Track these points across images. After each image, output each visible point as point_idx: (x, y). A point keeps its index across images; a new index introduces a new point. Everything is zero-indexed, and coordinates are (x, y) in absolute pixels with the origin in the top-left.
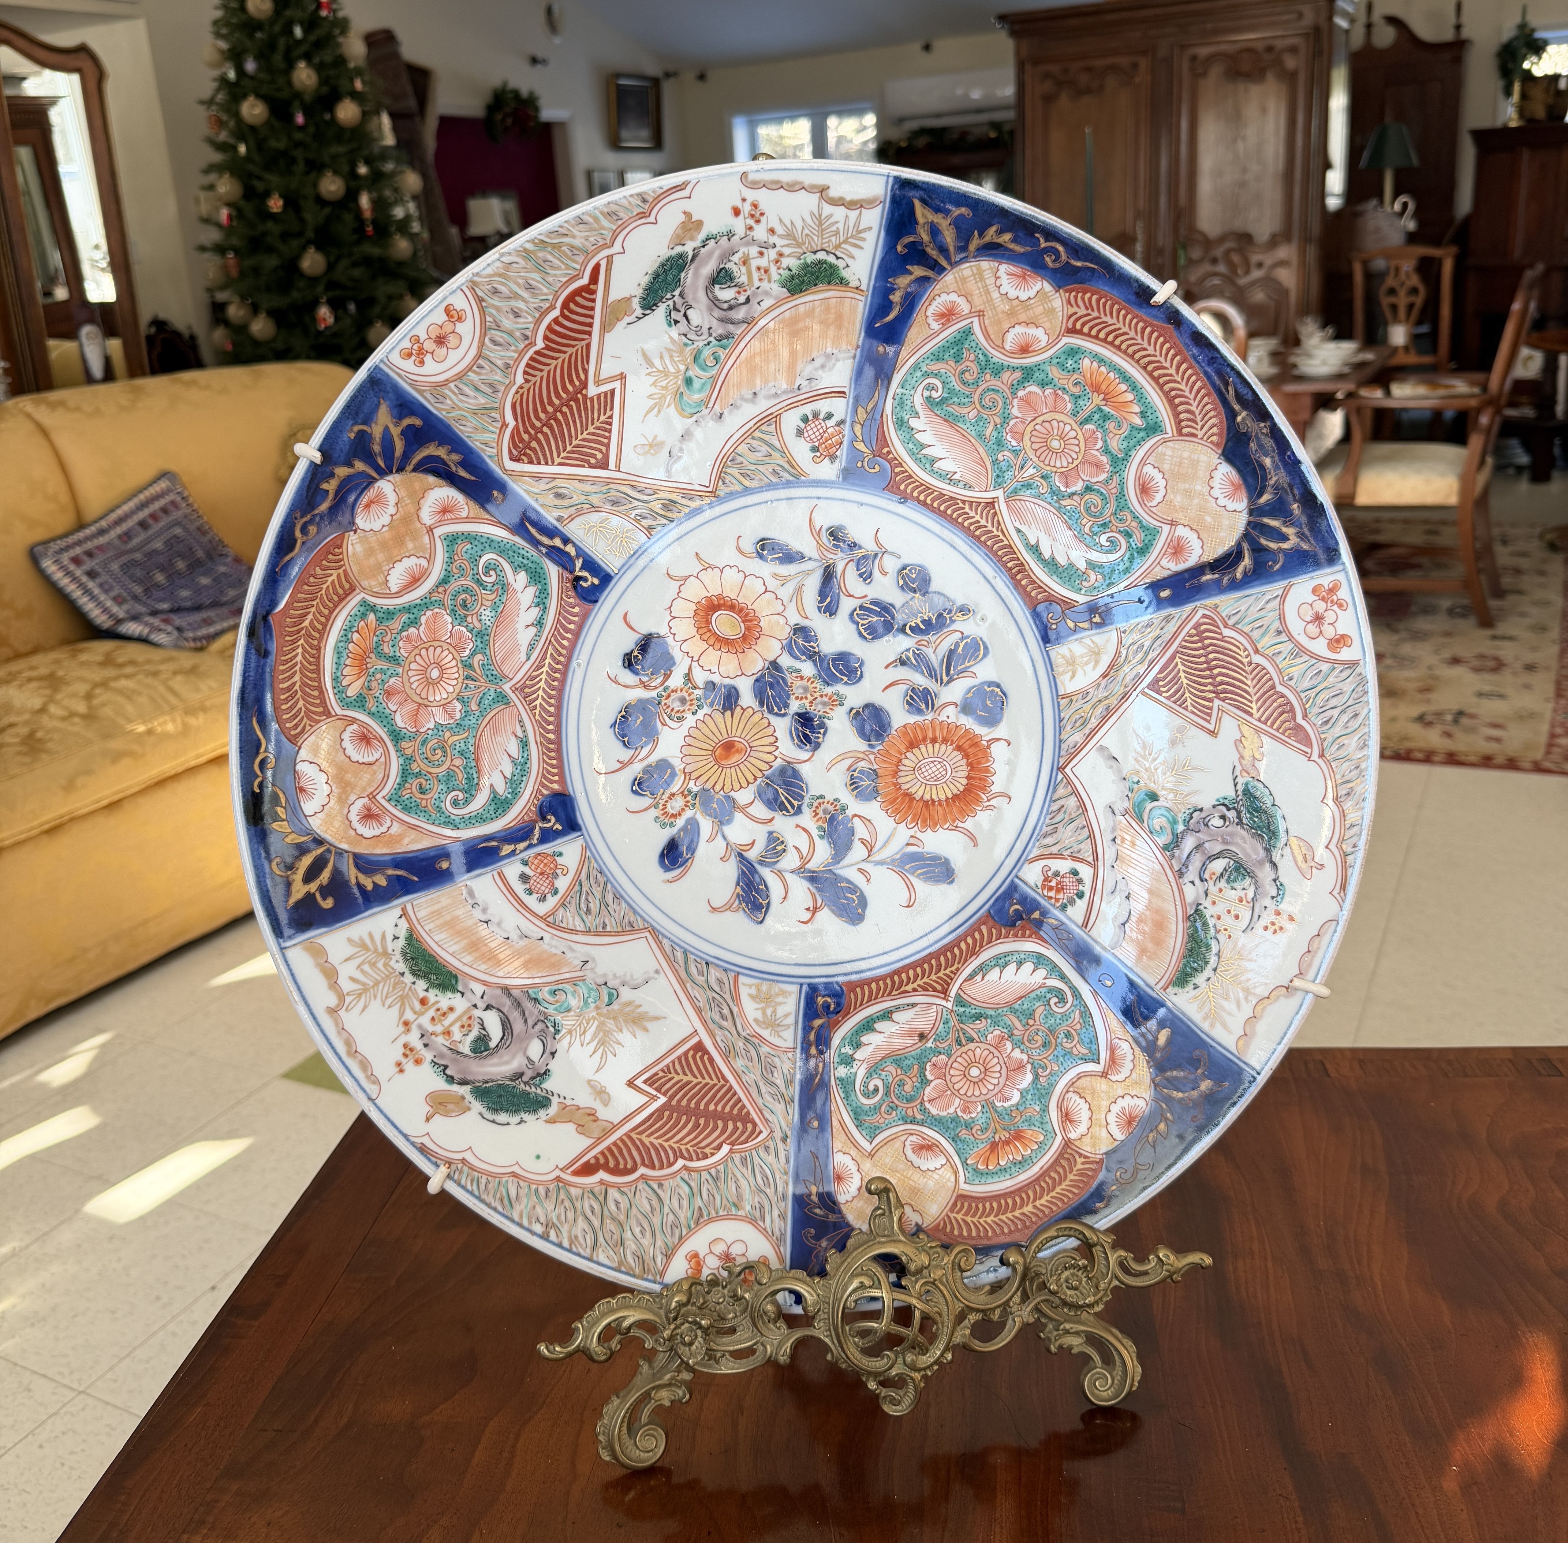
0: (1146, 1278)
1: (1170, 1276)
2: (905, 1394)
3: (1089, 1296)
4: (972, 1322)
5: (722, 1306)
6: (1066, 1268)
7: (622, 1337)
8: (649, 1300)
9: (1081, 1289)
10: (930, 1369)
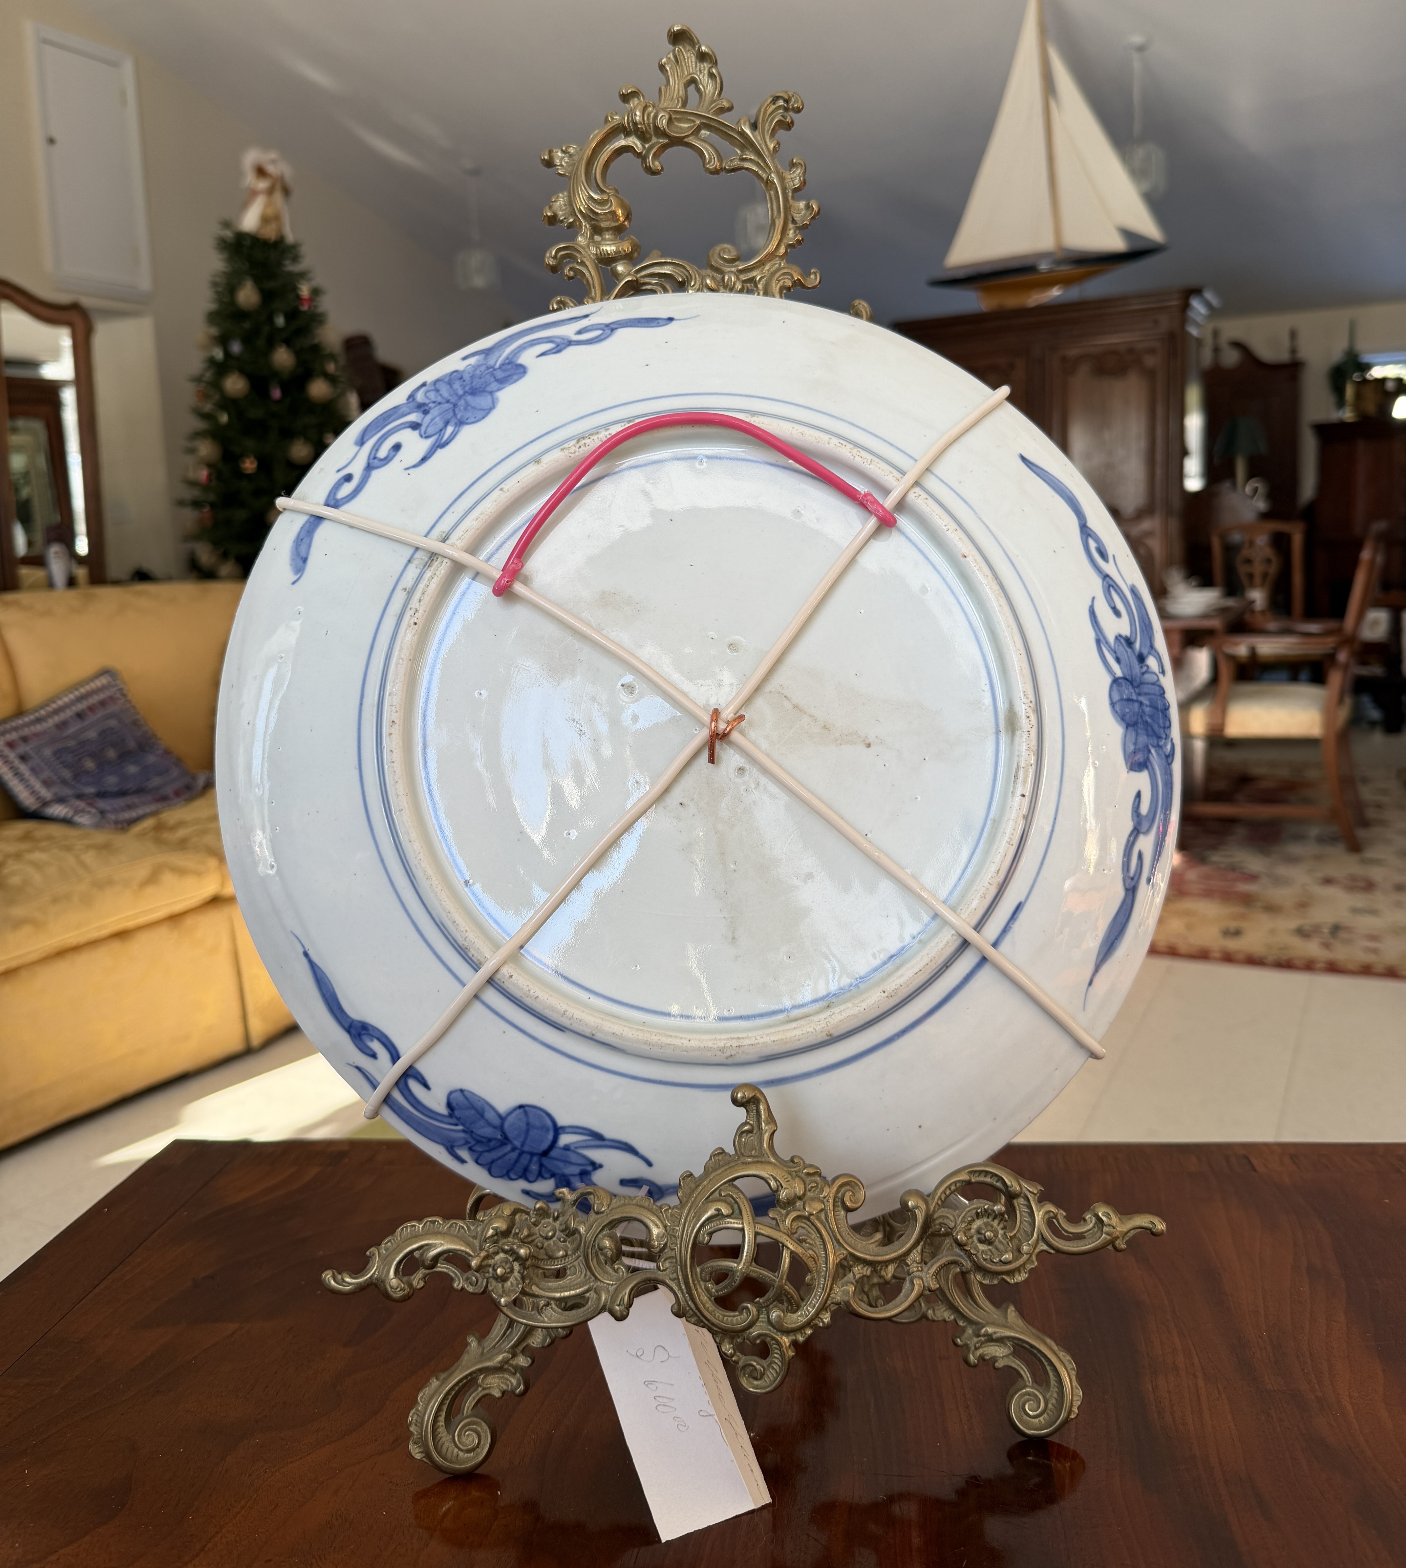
0: (1082, 1242)
1: (1112, 1242)
2: (769, 1365)
3: (1006, 1252)
4: (858, 1276)
5: (551, 1242)
6: (978, 1215)
7: (427, 1271)
8: (463, 1228)
9: (997, 1243)
10: (801, 1333)
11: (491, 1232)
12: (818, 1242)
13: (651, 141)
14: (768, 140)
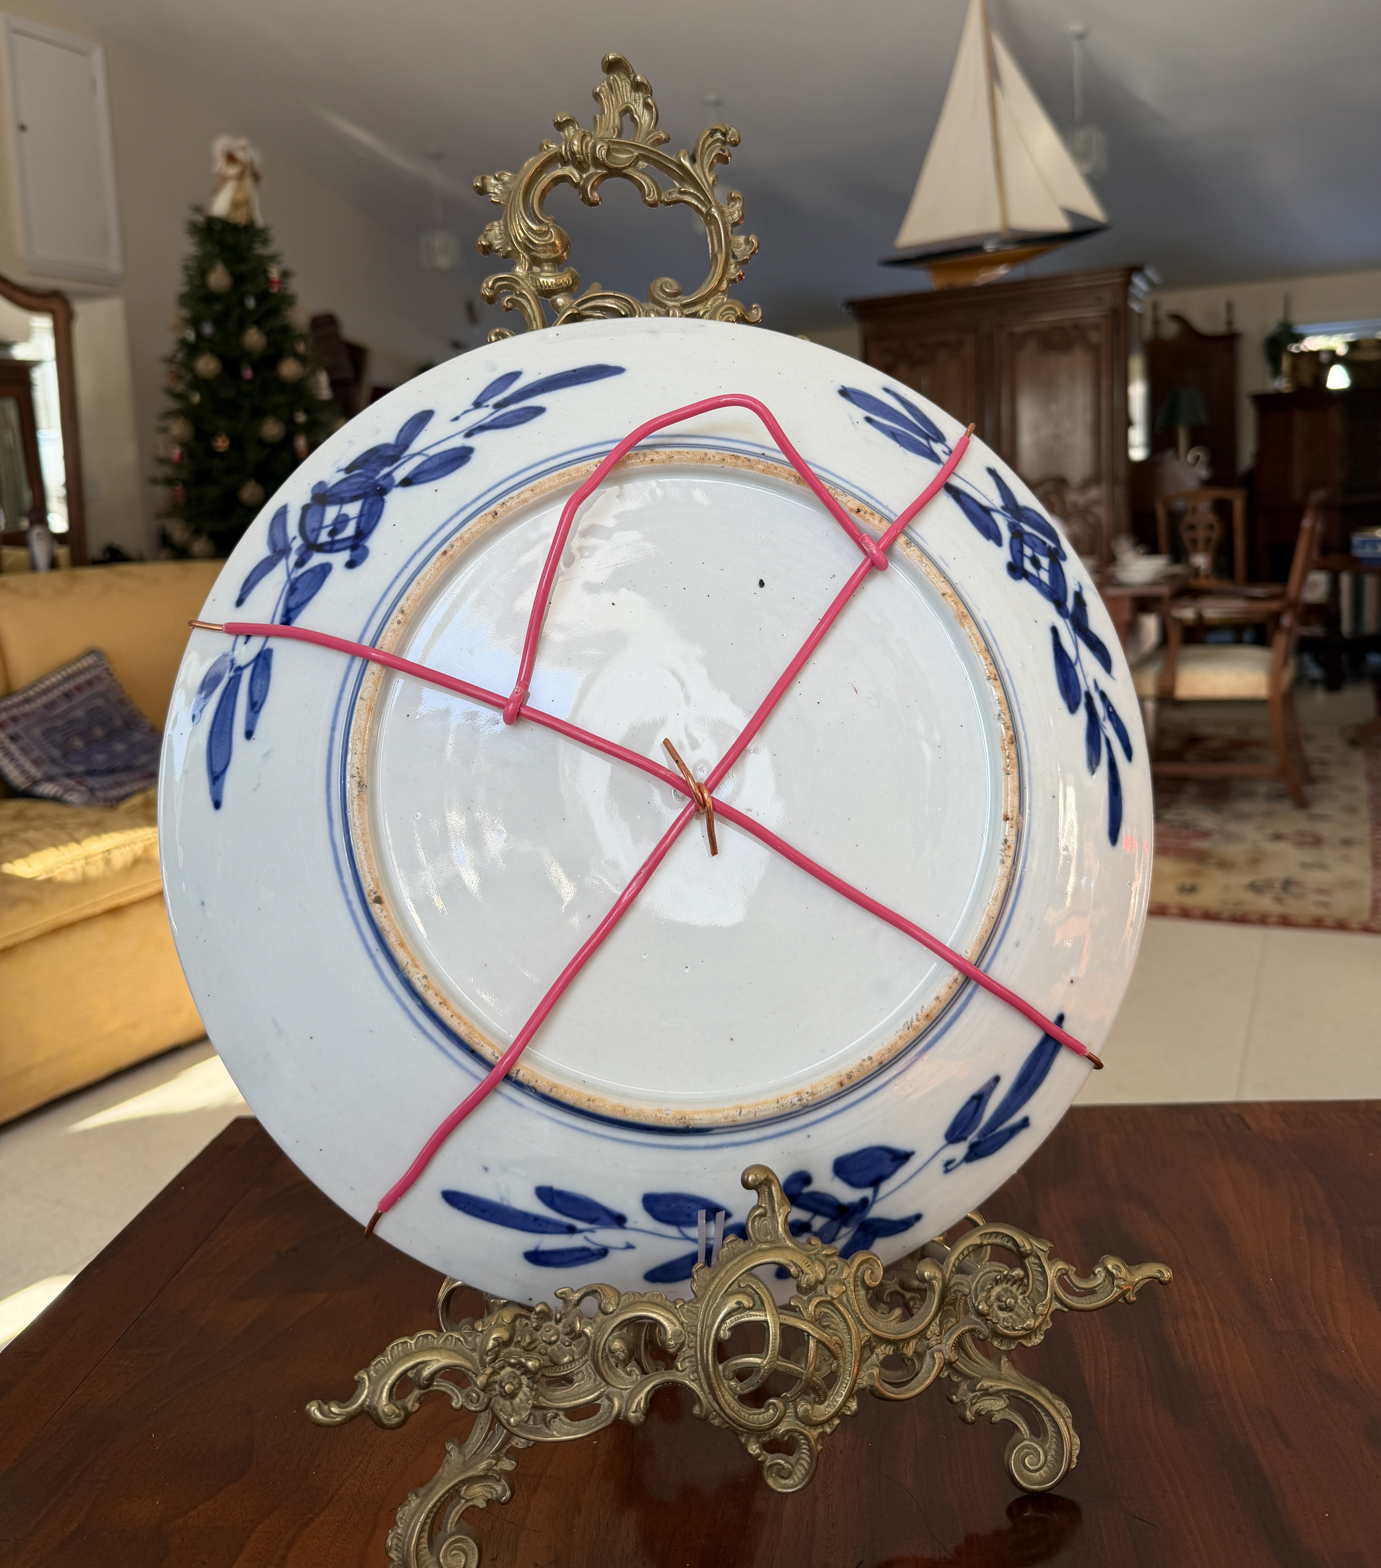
0: (1095, 1298)
1: (1124, 1294)
2: (797, 1462)
3: (1028, 1318)
4: (881, 1357)
5: (555, 1347)
6: (997, 1282)
7: (423, 1391)
8: (459, 1340)
9: (1017, 1309)
10: (829, 1424)
11: (491, 1343)
12: (842, 1325)
13: (588, 171)
14: (707, 174)
